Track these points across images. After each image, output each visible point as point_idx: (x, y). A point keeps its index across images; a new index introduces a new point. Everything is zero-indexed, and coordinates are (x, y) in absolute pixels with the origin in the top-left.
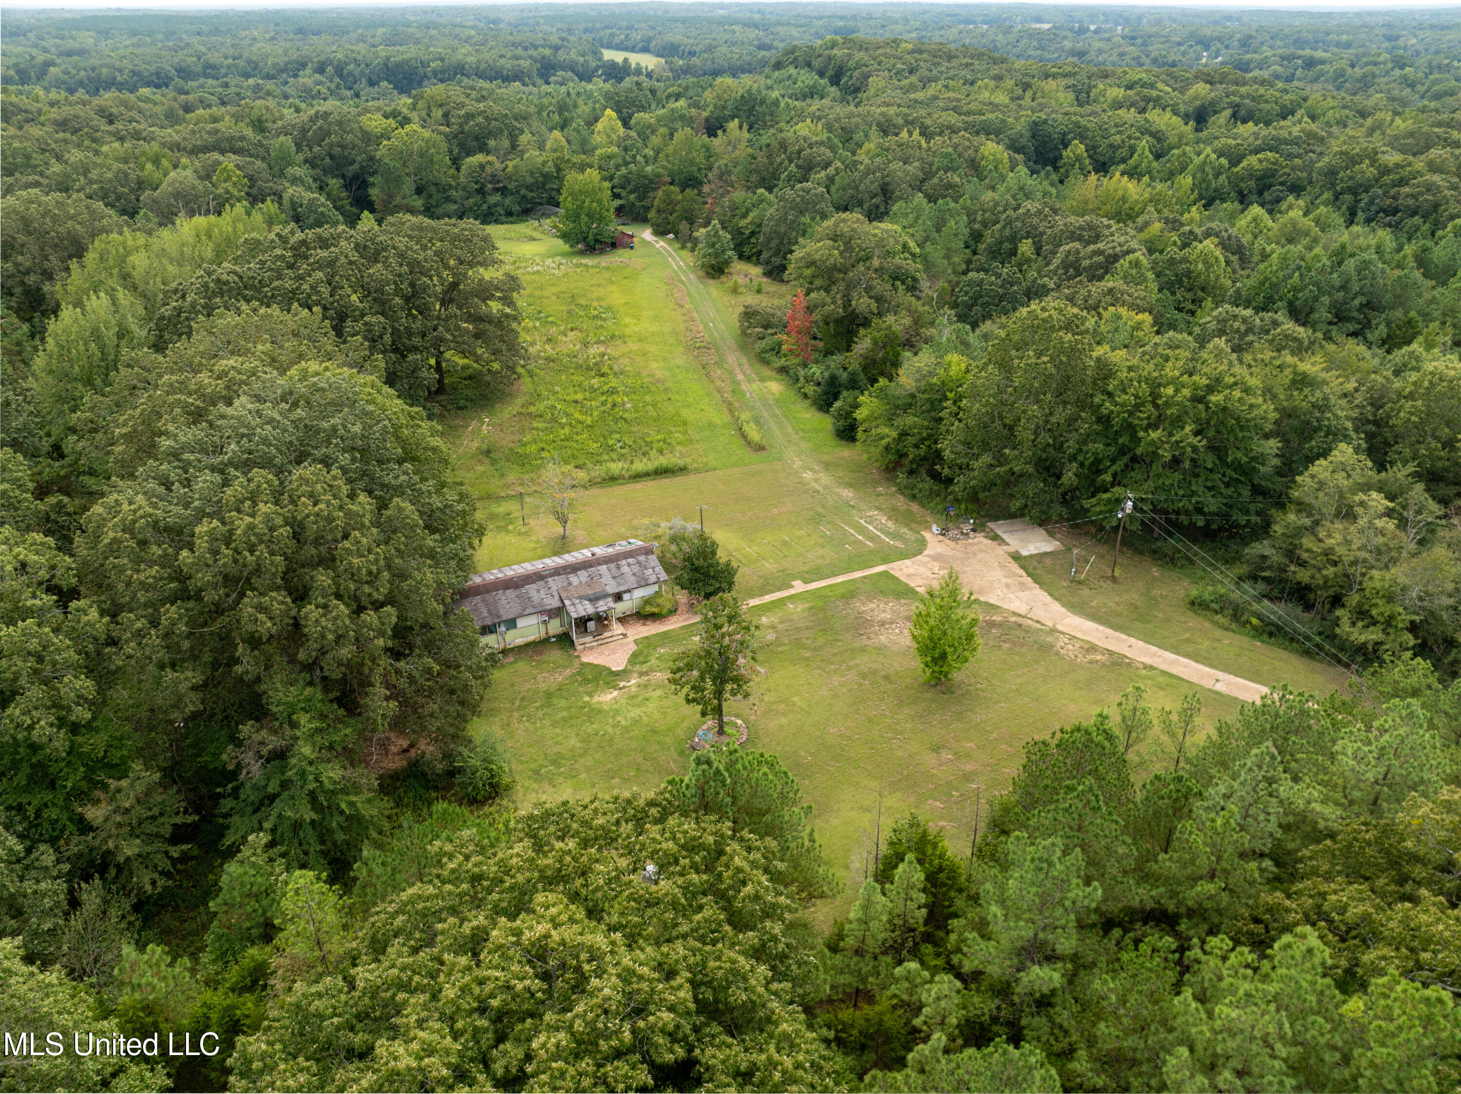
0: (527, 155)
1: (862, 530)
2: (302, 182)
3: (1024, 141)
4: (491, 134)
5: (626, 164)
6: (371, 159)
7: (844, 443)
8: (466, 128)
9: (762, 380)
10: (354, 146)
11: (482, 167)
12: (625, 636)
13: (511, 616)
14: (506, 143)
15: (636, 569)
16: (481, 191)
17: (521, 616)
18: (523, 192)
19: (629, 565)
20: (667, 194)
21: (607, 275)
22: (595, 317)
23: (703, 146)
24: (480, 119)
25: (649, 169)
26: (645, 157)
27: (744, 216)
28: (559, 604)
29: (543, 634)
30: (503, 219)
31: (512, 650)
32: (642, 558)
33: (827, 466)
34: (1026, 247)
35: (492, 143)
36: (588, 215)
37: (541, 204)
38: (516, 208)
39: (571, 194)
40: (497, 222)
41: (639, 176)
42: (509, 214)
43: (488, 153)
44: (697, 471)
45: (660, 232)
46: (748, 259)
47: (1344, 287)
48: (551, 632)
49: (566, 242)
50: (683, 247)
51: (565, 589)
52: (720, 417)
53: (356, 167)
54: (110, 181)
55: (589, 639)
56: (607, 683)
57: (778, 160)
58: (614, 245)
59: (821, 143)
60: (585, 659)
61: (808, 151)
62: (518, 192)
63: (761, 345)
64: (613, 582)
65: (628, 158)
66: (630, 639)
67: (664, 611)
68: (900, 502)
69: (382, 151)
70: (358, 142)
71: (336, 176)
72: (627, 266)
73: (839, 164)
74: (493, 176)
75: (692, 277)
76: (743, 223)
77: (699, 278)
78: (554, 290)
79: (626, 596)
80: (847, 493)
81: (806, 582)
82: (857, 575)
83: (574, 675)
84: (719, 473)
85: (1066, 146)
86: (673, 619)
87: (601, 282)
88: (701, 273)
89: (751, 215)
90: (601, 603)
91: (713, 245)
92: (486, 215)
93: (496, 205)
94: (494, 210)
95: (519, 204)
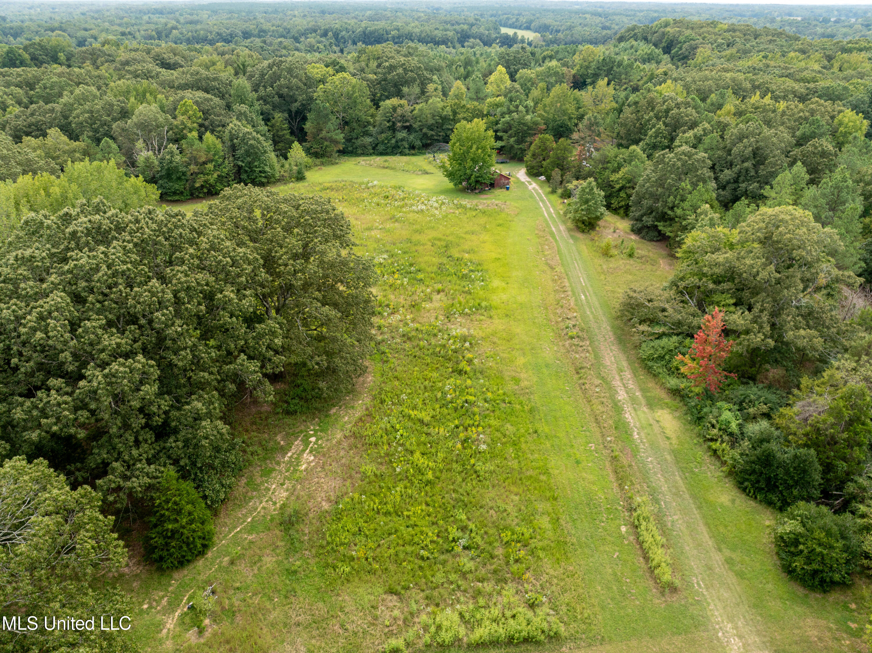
0: (431, 101)
2: (246, 117)
4: (407, 83)
5: (510, 112)
6: (311, 99)
8: (389, 77)
9: (651, 404)
10: (298, 88)
11: (394, 109)
14: (416, 90)
16: (393, 129)
18: (425, 130)
20: (543, 141)
21: (482, 220)
22: (464, 277)
23: (575, 99)
24: (401, 71)
25: (528, 117)
26: (526, 107)
27: (615, 171)
30: (407, 151)
35: (405, 89)
36: (472, 160)
37: (438, 141)
38: (418, 143)
39: (458, 140)
40: (402, 154)
41: (520, 123)
42: (412, 147)
43: (402, 97)
45: (534, 173)
46: (615, 211)
49: (451, 180)
50: (553, 192)
53: (298, 104)
54: (98, 111)
57: (647, 117)
58: (492, 186)
59: (687, 105)
61: (675, 111)
62: (421, 130)
63: (646, 350)
65: (512, 108)
69: (318, 93)
70: (301, 84)
71: (283, 112)
72: (502, 210)
73: (707, 125)
74: (403, 116)
75: (562, 228)
76: (614, 177)
77: (570, 230)
78: (433, 234)
84: (611, 651)
87: (476, 228)
88: (570, 224)
89: (623, 170)
91: (587, 201)
92: (393, 148)
93: (402, 140)
94: (399, 144)
95: (421, 139)
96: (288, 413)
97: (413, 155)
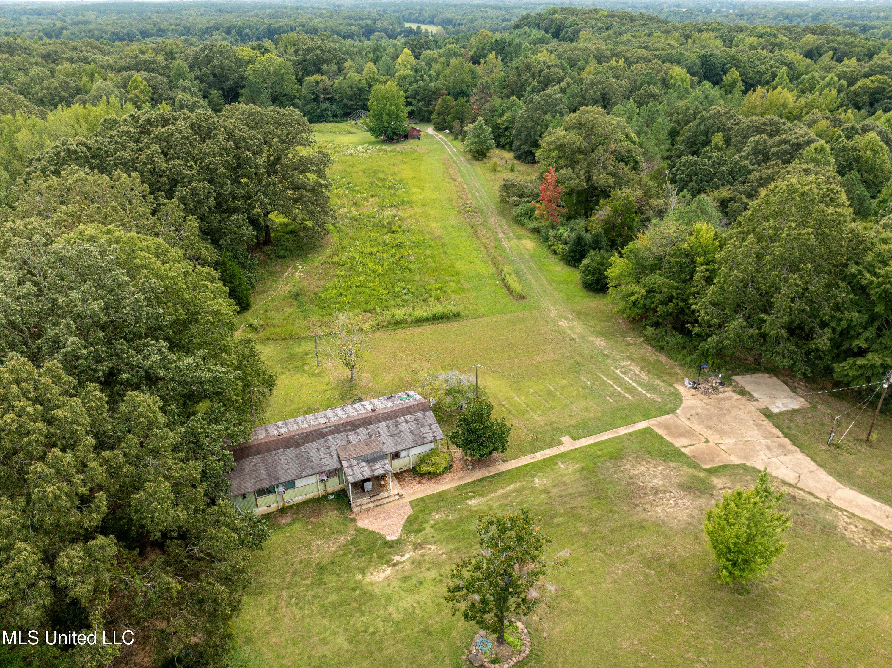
0: (348, 75)
1: (619, 381)
2: (190, 91)
3: (696, 68)
4: (325, 62)
5: (417, 81)
6: (242, 77)
7: (591, 294)
8: (308, 57)
9: (519, 238)
10: (230, 68)
11: (317, 83)
12: (401, 496)
13: (289, 478)
14: (335, 68)
15: (413, 426)
16: (316, 100)
17: (299, 478)
18: (345, 101)
19: (407, 422)
20: (445, 102)
21: (400, 158)
22: (390, 187)
23: (470, 70)
24: (318, 52)
25: (432, 84)
26: (430, 76)
27: (501, 116)
28: (337, 465)
29: (322, 492)
30: (331, 119)
31: (291, 507)
32: (419, 415)
33: (579, 315)
34: (718, 138)
35: (324, 67)
36: (388, 115)
37: (357, 109)
38: (340, 112)
39: (376, 99)
40: (326, 121)
41: (425, 89)
42: (335, 116)
43: (322, 74)
44: (468, 317)
45: (439, 128)
46: (503, 147)
48: (330, 490)
49: (372, 134)
50: (456, 139)
51: (344, 448)
52: (486, 269)
53: (230, 82)
54: (56, 88)
55: (365, 500)
56: (380, 557)
57: (525, 77)
58: (406, 137)
59: (556, 66)
60: (360, 524)
61: (546, 71)
62: (341, 101)
63: (517, 210)
64: (390, 441)
65: (418, 77)
66: (406, 500)
67: (440, 470)
68: (648, 352)
69: (249, 72)
70: (232, 65)
71: (218, 89)
72: (415, 151)
73: (569, 80)
74: (325, 89)
75: (462, 159)
76: (500, 121)
77: (468, 160)
78: (361, 167)
79: (403, 454)
80: (600, 342)
81: (575, 438)
82: (622, 431)
83: (347, 544)
84: (487, 319)
85: (725, 73)
86: (448, 476)
87: (396, 162)
88: (469, 157)
89: (506, 115)
90: (378, 465)
91: (478, 136)
92: (319, 117)
93: (326, 110)
94: (324, 113)
95: (342, 109)
96: (280, 257)
97: (337, 122)
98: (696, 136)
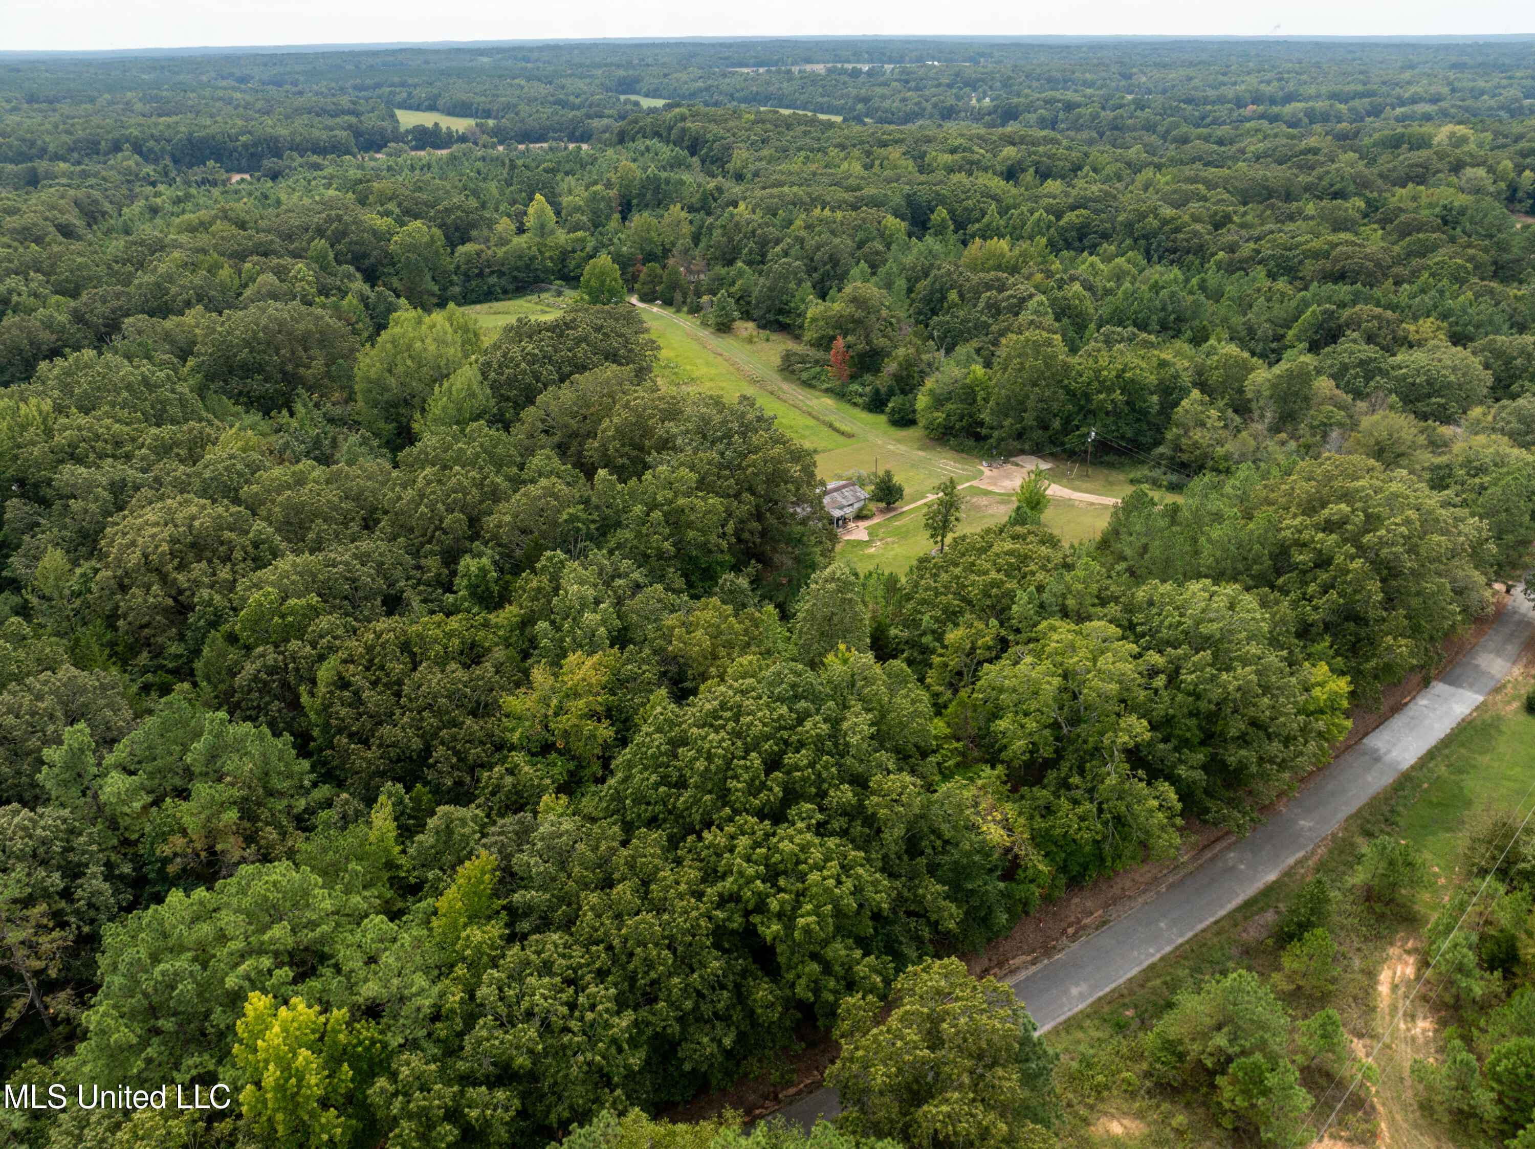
1: (944, 469)
6: (384, 253)
7: (902, 428)
9: (817, 398)
10: (369, 243)
11: (478, 254)
12: (859, 526)
15: (851, 493)
18: (515, 273)
19: (847, 491)
20: (651, 270)
23: (655, 227)
24: (459, 213)
25: (625, 249)
26: (619, 240)
30: (503, 296)
32: (851, 487)
33: (899, 441)
34: (953, 295)
37: (530, 283)
38: (511, 287)
39: (591, 277)
40: (498, 300)
42: (505, 292)
43: (475, 242)
45: (648, 299)
47: (1163, 309)
50: (678, 311)
53: (372, 260)
55: (842, 529)
56: (866, 546)
60: (846, 538)
62: (510, 273)
63: (806, 375)
64: (845, 500)
66: (862, 527)
67: (872, 513)
68: (954, 454)
69: (393, 246)
73: (788, 240)
74: (487, 261)
75: (707, 334)
77: (712, 334)
79: (851, 507)
80: (921, 453)
81: (934, 493)
83: (847, 545)
84: (837, 451)
86: (877, 516)
88: (712, 331)
89: (738, 283)
93: (494, 286)
94: (492, 290)
95: (513, 283)
97: (510, 300)
98: (932, 293)
